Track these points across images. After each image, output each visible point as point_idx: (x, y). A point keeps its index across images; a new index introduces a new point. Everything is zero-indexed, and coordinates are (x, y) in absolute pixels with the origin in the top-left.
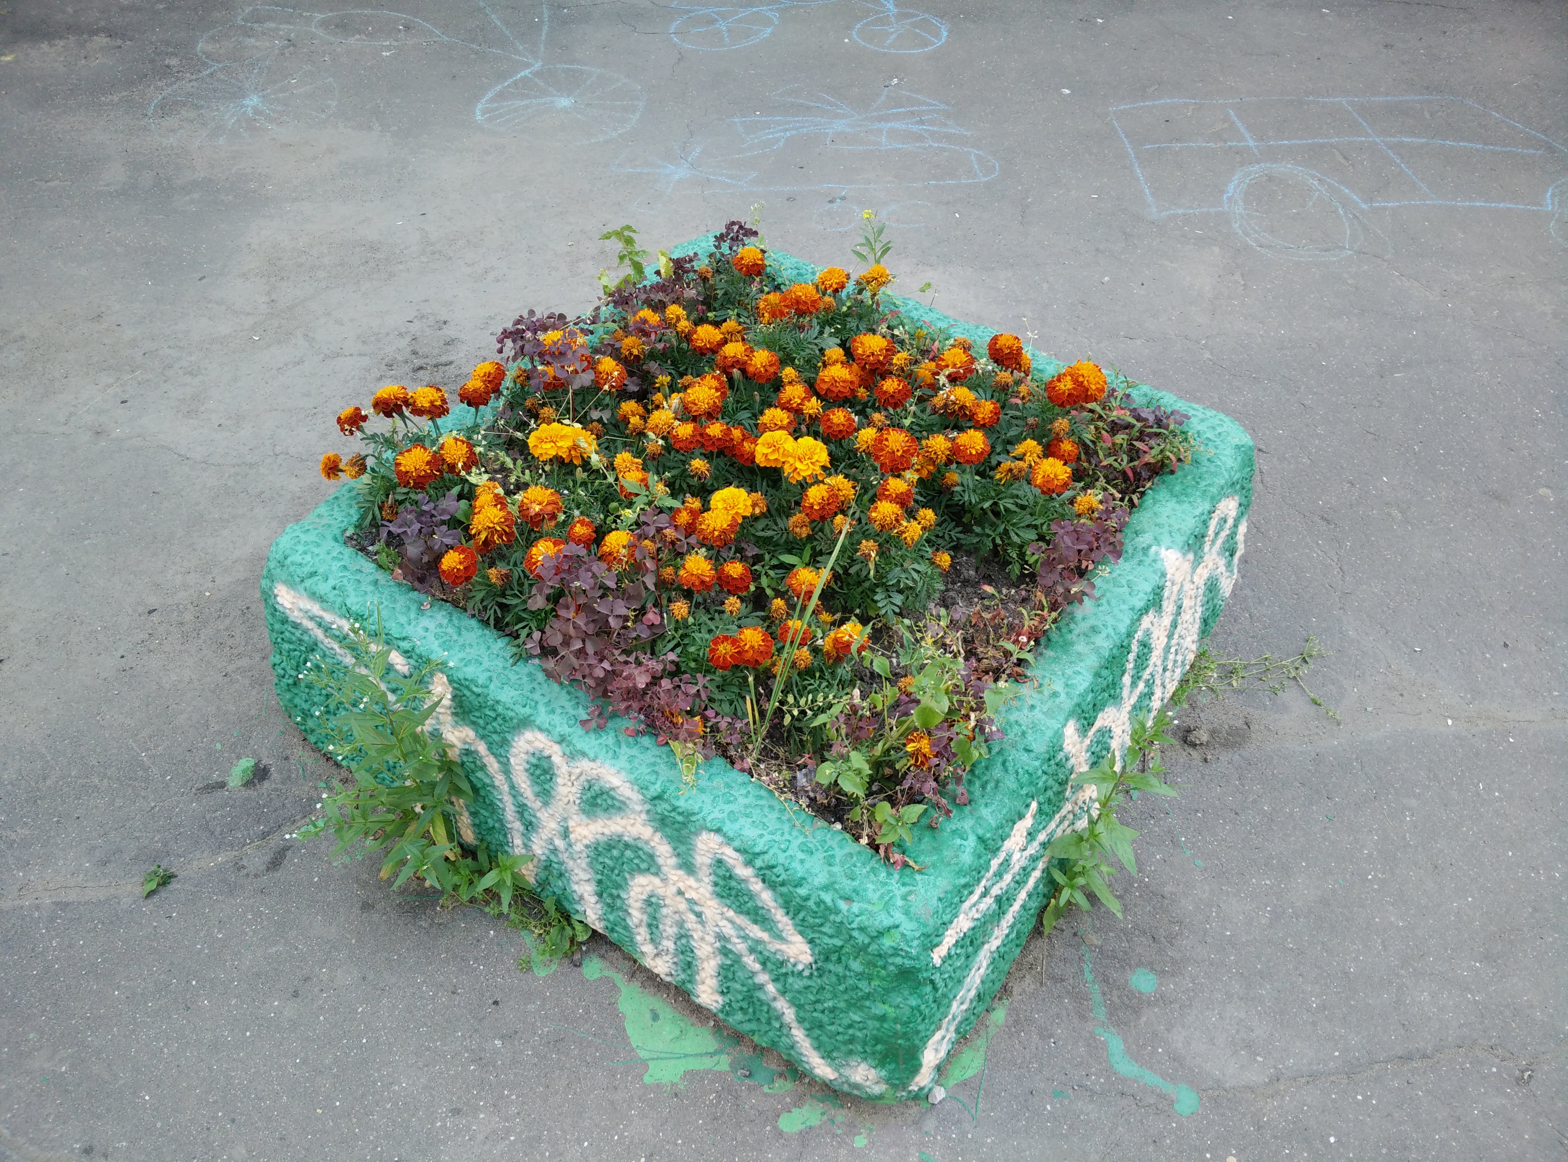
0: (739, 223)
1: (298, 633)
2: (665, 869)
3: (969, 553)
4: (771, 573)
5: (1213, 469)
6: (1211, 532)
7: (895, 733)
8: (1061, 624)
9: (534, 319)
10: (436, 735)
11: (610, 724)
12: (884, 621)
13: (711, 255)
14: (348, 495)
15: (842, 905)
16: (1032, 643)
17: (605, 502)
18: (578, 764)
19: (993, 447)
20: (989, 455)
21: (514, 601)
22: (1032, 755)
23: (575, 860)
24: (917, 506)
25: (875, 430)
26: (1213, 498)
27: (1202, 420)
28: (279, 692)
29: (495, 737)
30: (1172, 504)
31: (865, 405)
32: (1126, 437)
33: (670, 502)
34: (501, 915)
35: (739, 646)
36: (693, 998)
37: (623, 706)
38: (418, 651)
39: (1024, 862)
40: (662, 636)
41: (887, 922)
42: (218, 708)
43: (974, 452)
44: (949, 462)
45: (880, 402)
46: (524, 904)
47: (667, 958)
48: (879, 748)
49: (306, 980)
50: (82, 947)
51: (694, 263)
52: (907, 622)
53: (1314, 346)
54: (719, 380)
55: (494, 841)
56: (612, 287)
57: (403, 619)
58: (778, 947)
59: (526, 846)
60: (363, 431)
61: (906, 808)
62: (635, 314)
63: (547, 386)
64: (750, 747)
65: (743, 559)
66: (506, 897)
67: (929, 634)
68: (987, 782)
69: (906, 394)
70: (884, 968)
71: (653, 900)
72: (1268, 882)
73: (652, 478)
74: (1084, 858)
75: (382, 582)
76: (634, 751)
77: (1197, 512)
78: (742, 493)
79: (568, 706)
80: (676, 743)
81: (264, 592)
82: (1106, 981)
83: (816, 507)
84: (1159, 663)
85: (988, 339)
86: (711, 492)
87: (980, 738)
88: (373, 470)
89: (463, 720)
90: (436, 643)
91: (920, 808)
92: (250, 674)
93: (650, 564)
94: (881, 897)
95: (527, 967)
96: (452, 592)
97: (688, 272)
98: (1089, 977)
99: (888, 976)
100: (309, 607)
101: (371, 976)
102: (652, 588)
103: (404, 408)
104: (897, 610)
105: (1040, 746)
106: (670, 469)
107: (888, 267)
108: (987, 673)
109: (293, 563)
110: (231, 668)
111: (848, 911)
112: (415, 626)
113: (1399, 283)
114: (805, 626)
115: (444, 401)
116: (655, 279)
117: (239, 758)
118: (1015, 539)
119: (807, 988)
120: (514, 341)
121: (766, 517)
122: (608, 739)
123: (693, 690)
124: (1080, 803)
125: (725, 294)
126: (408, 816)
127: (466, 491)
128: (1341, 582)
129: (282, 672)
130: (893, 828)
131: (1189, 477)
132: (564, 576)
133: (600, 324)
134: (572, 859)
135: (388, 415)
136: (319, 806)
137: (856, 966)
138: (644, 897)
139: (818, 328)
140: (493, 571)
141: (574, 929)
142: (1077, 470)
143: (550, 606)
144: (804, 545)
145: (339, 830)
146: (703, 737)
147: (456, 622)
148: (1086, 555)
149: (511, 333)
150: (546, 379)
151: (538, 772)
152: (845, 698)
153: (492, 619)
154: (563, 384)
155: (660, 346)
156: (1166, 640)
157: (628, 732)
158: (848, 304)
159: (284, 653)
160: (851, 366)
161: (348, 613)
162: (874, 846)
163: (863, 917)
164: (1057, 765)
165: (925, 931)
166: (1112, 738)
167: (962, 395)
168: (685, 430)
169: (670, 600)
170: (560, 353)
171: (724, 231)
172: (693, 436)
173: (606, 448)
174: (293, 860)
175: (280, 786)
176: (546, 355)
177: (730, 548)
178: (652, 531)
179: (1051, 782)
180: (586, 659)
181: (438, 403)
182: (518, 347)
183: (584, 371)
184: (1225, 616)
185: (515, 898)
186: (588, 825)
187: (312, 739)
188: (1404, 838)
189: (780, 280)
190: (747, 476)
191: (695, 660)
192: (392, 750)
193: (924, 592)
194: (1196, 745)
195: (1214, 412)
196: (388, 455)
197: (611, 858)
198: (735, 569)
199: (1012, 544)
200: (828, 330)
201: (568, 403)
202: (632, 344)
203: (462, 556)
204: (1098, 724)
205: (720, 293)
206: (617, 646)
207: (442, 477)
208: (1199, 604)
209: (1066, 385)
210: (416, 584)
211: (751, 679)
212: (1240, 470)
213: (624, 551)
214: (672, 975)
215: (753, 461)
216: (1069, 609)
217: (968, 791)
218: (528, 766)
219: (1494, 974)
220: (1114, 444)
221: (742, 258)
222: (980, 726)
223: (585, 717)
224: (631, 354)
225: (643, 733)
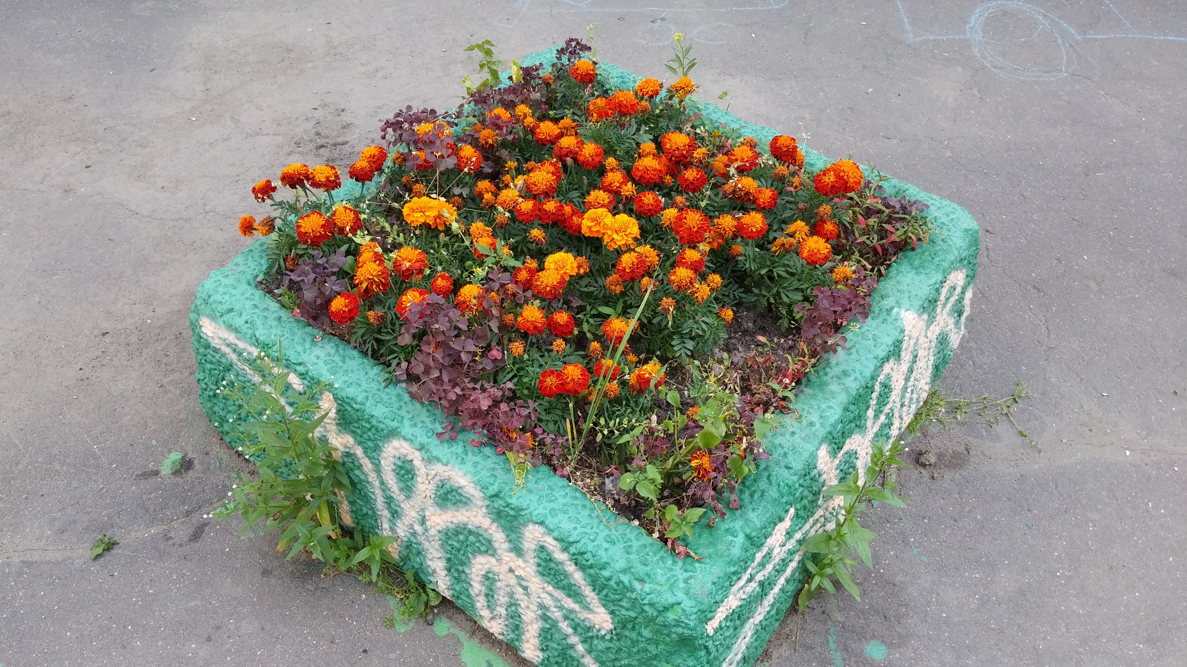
0: (576, 40)
1: (217, 356)
2: (499, 552)
3: (748, 309)
4: (591, 320)
5: (945, 247)
6: (942, 298)
7: (684, 450)
8: (818, 368)
9: (411, 113)
10: (324, 440)
11: (460, 437)
12: (679, 361)
13: (554, 65)
14: (259, 249)
15: (637, 585)
16: (794, 384)
17: (462, 261)
18: (434, 467)
19: (770, 225)
20: (768, 231)
21: (387, 338)
22: (792, 471)
23: (430, 542)
24: (708, 271)
25: (676, 210)
26: (944, 271)
27: (939, 208)
28: (202, 401)
29: (370, 444)
30: (912, 275)
31: (671, 189)
32: (877, 220)
33: (512, 263)
34: (370, 583)
35: (562, 379)
36: (519, 652)
37: (470, 423)
38: (310, 374)
39: (783, 555)
40: (503, 368)
41: (671, 600)
42: (155, 412)
43: (754, 230)
44: (735, 237)
45: (682, 187)
46: (390, 574)
47: (500, 621)
48: (670, 463)
49: (218, 628)
50: (43, 596)
51: (540, 72)
52: (697, 363)
53: (1034, 149)
54: (555, 166)
55: (367, 525)
56: (474, 89)
57: (300, 349)
58: (586, 616)
59: (392, 529)
60: (272, 199)
61: (689, 511)
62: (491, 111)
63: (419, 167)
64: (570, 458)
65: (570, 308)
66: (375, 569)
67: (713, 373)
68: (755, 492)
69: (703, 182)
70: (668, 635)
71: (490, 575)
72: (978, 576)
73: (500, 243)
74: (832, 553)
75: (284, 318)
76: (478, 459)
77: (934, 280)
78: (570, 257)
79: (428, 421)
80: (511, 453)
81: (192, 323)
82: (846, 649)
83: (627, 270)
84: (898, 400)
85: (771, 138)
86: (546, 255)
87: (750, 457)
88: (280, 229)
89: (345, 429)
90: (326, 368)
91: (701, 511)
92: (180, 386)
93: (495, 312)
94: (668, 580)
95: (390, 624)
96: (339, 328)
97: (534, 78)
98: (832, 646)
99: (672, 642)
100: (226, 336)
101: (268, 627)
102: (496, 331)
103: (305, 182)
104: (689, 353)
105: (798, 465)
106: (515, 235)
107: (693, 78)
108: (758, 405)
109: (215, 302)
110: (165, 381)
111: (641, 590)
112: (309, 355)
113: (1103, 100)
114: (615, 364)
115: (337, 177)
116: (509, 83)
117: (170, 452)
118: (785, 299)
119: (608, 649)
120: (394, 130)
121: (589, 276)
122: (458, 448)
123: (525, 412)
124: (830, 509)
125: (564, 96)
126: (300, 503)
127: (352, 248)
128: (1047, 339)
129: (205, 386)
130: (679, 526)
131: (926, 254)
132: (426, 319)
133: (464, 118)
134: (428, 540)
135: (293, 187)
136: (230, 494)
137: (647, 633)
138: (483, 573)
139: (635, 126)
140: (371, 313)
141: (428, 595)
142: (838, 245)
143: (415, 343)
144: (618, 299)
145: (246, 513)
146: (533, 449)
147: (341, 352)
148: (840, 314)
149: (392, 124)
150: (419, 162)
151: (403, 472)
152: (645, 422)
153: (370, 349)
154: (432, 166)
155: (510, 138)
156: (903, 382)
157: (474, 444)
158: (661, 108)
159: (207, 371)
160: (660, 157)
161: (257, 343)
162: (664, 540)
163: (653, 595)
164: (812, 479)
165: (701, 608)
166: (857, 458)
167: (748, 183)
168: (527, 206)
169: (510, 340)
170: (430, 141)
171: (565, 46)
172: (533, 211)
173: (465, 218)
174: (209, 534)
175: (201, 475)
176: (418, 142)
177: (559, 300)
178: (496, 286)
179: (806, 493)
180: (442, 385)
181: (333, 178)
182: (397, 135)
183: (449, 156)
184: (954, 363)
185: (382, 569)
186: (440, 515)
187: (227, 439)
188: (1087, 544)
189: (607, 86)
190: (575, 242)
191: (528, 388)
192: (288, 451)
193: (711, 340)
194: (926, 465)
195: (949, 202)
196: (292, 218)
197: (458, 542)
198: (562, 318)
199: (783, 303)
200: (644, 128)
201: (436, 180)
202: (487, 135)
203: (347, 301)
204: (846, 448)
205: (559, 95)
206: (467, 375)
207: (335, 239)
208: (931, 353)
209: (830, 178)
210: (311, 321)
211: (571, 405)
212: (968, 249)
213: (474, 301)
214: (503, 634)
215: (580, 232)
216: (826, 356)
217: (739, 498)
218: (394, 467)
219: (1153, 654)
220: (867, 225)
221: (577, 69)
222: (750, 448)
223: (440, 430)
224: (487, 143)
225: (485, 444)
